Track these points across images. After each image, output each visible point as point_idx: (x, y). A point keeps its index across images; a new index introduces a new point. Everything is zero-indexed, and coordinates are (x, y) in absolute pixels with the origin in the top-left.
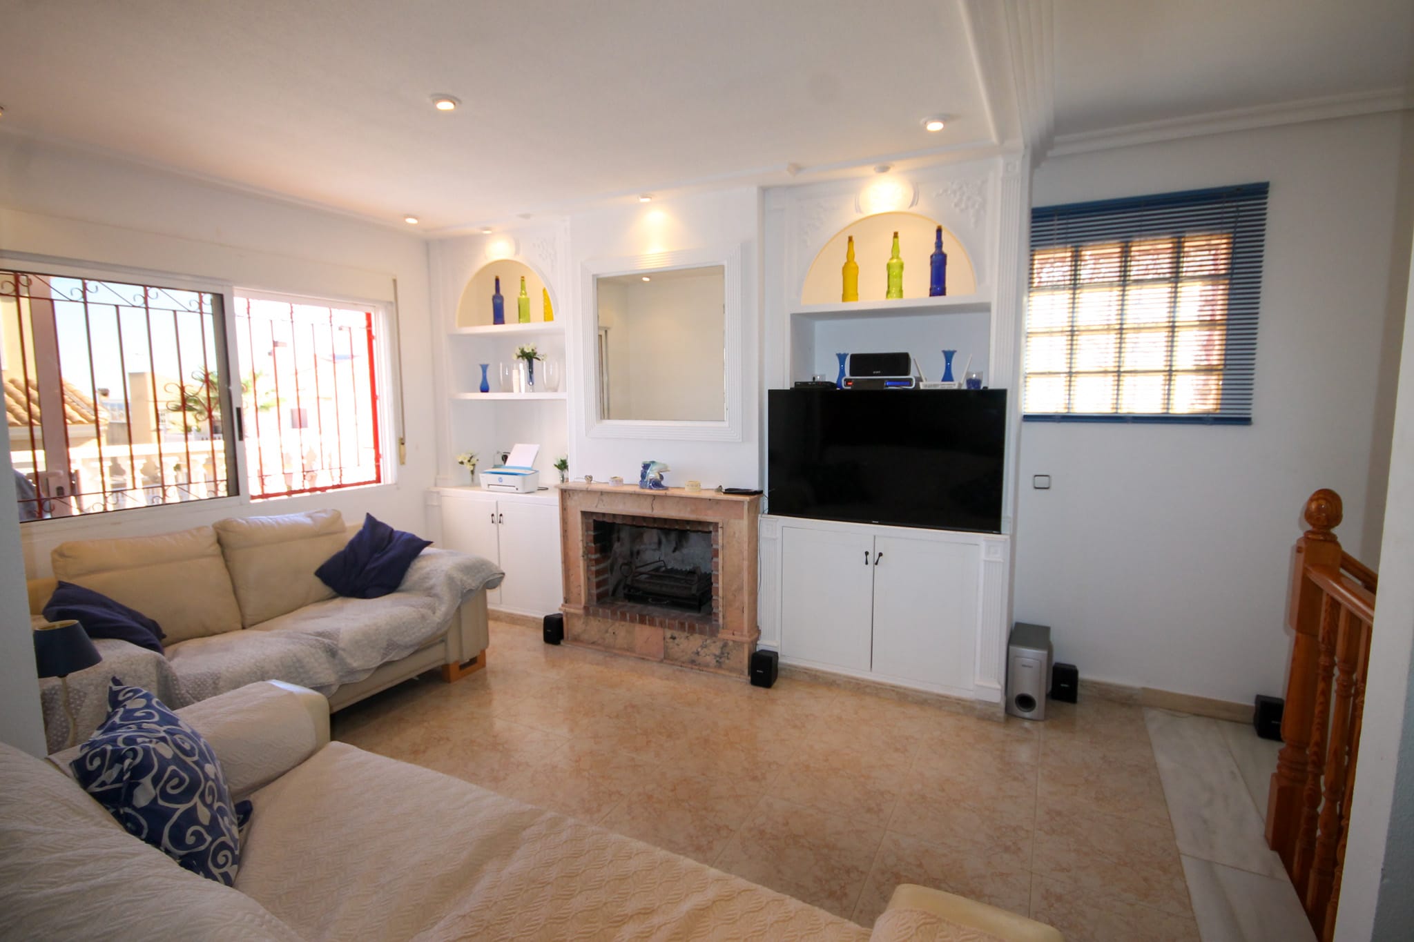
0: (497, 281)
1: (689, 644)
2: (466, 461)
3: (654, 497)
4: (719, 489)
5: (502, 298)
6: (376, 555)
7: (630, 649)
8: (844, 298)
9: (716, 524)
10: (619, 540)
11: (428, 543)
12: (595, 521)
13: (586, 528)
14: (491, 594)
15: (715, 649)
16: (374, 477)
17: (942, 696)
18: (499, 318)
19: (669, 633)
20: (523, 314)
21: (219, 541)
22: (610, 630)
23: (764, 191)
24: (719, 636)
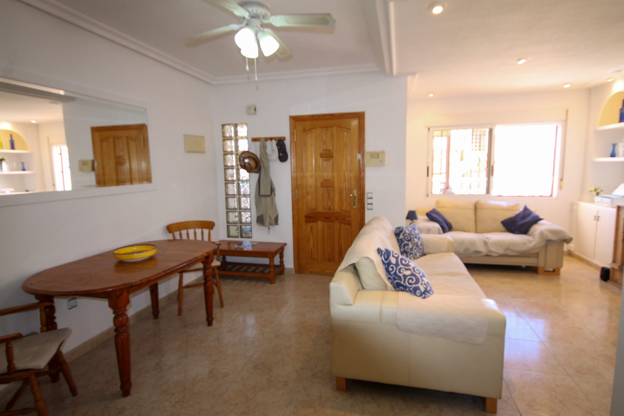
0: (623, 101)
11: (541, 219)
21: (475, 206)
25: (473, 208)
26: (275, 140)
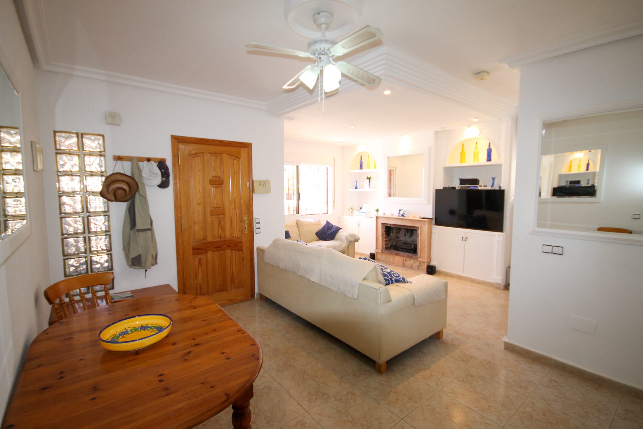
0: (361, 157)
1: (410, 262)
2: (350, 209)
3: (402, 219)
4: (420, 218)
5: (362, 162)
6: (329, 231)
7: (393, 263)
8: (461, 162)
9: (418, 227)
10: (392, 232)
11: (341, 229)
12: (385, 226)
13: (383, 228)
14: (356, 243)
15: (417, 264)
16: (326, 212)
17: (485, 281)
18: (361, 167)
19: (404, 259)
20: (368, 166)
21: (297, 224)
22: (388, 258)
23: (437, 133)
24: (419, 260)
25: (296, 225)
26: (155, 162)
